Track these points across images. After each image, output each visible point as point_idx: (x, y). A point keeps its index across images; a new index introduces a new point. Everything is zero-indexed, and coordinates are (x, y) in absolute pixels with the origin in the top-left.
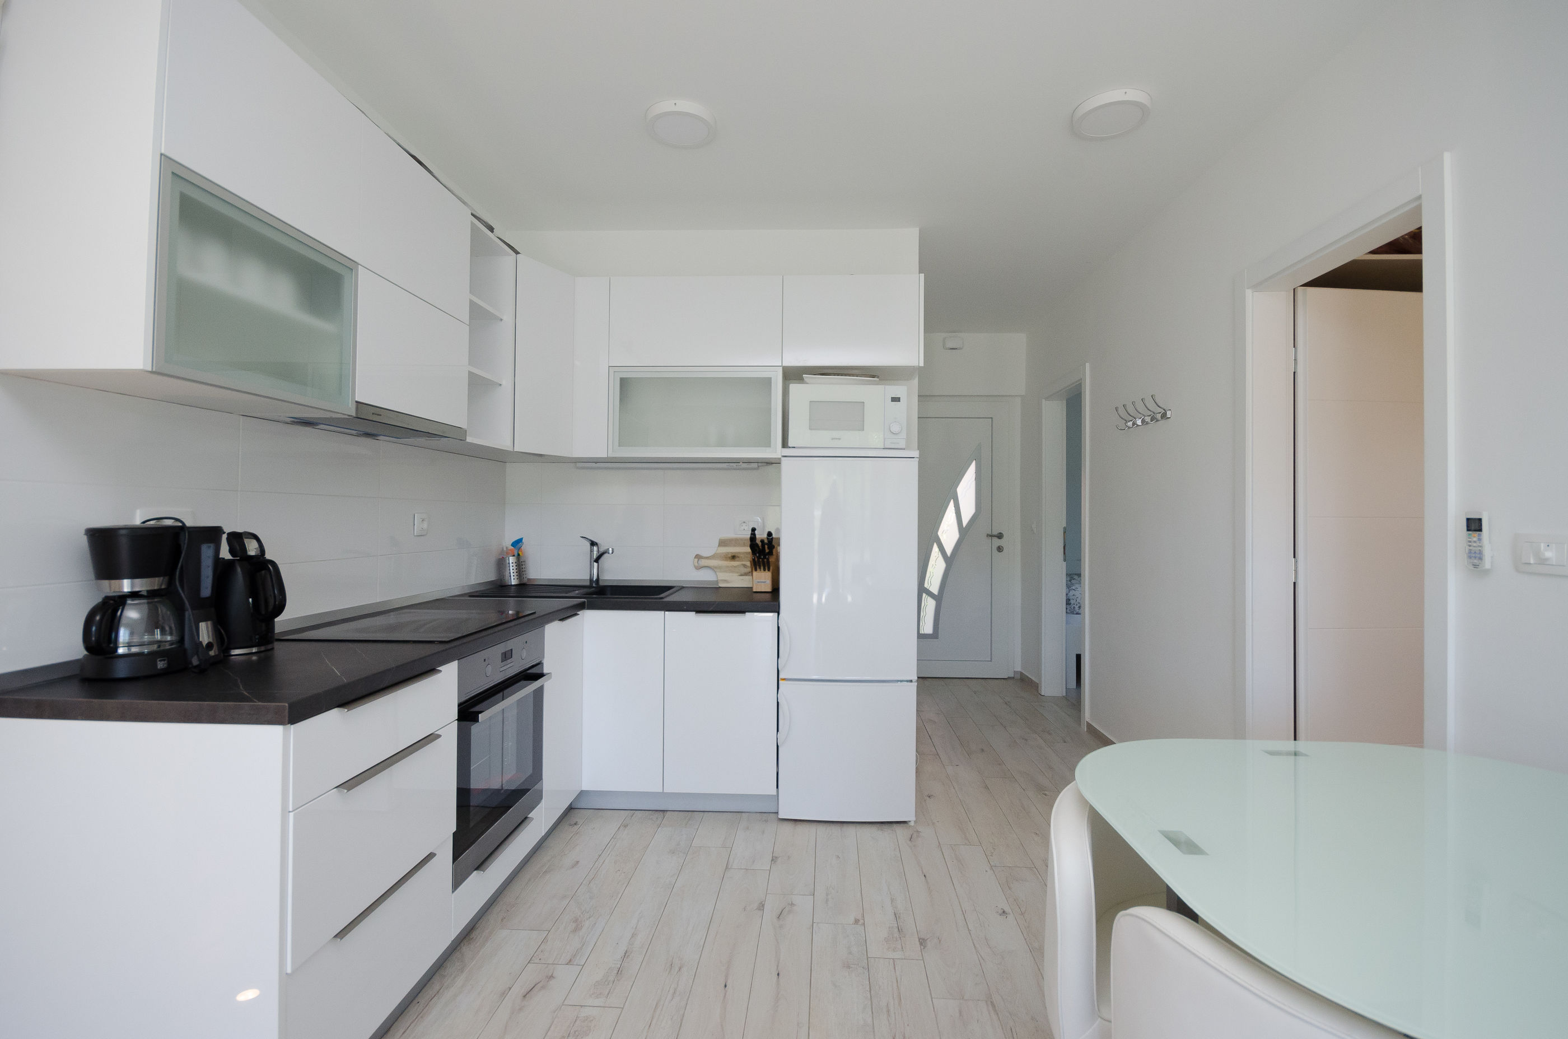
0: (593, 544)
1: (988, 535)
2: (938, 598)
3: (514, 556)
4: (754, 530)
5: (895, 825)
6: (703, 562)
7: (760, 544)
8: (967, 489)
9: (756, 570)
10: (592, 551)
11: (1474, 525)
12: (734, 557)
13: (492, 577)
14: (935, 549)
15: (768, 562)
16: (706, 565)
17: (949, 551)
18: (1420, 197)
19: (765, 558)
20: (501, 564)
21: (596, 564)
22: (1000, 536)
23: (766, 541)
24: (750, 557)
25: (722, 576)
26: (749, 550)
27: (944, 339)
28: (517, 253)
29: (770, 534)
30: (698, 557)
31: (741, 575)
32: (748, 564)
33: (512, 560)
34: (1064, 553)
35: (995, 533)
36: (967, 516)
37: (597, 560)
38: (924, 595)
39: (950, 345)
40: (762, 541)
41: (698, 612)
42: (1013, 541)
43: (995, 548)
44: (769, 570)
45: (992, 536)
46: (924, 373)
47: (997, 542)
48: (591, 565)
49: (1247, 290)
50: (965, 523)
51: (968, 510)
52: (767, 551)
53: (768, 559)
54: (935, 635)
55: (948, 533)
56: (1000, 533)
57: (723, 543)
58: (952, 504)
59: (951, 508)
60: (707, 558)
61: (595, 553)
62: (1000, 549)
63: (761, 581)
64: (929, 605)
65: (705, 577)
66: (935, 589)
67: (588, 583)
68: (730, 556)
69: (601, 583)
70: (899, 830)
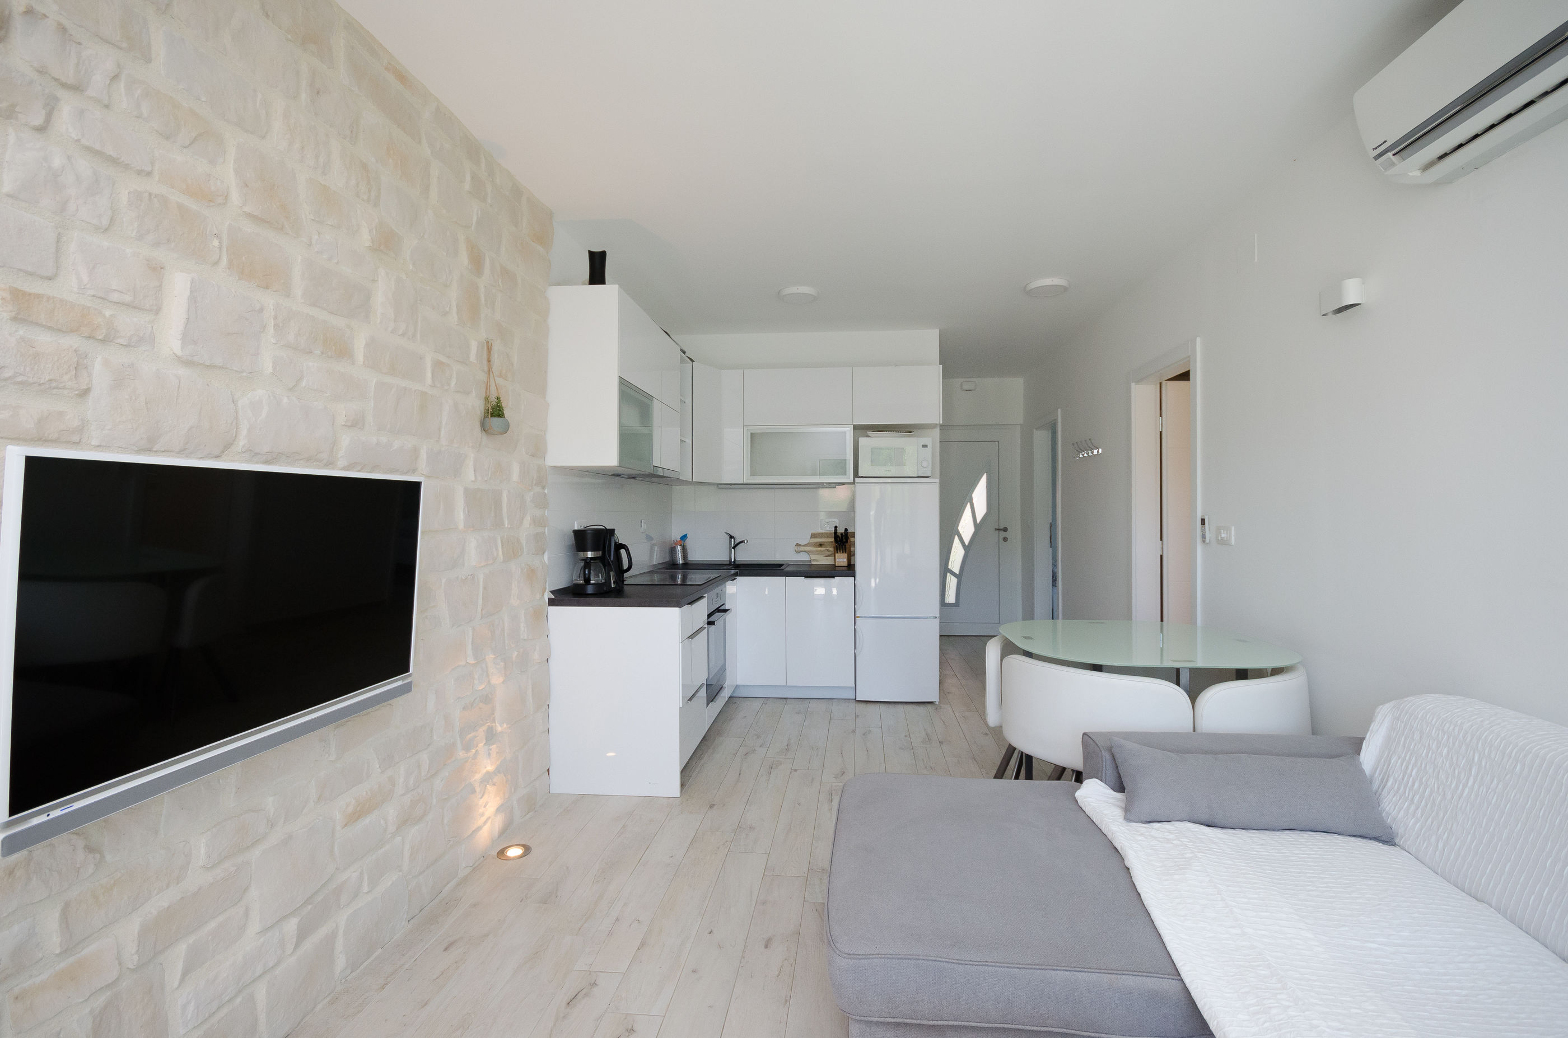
0: (731, 537)
1: (997, 529)
2: (959, 577)
3: (681, 545)
4: (836, 527)
5: (927, 705)
6: (802, 548)
7: (840, 536)
8: (980, 495)
9: (837, 552)
10: (730, 542)
11: (1203, 521)
12: (821, 545)
13: (667, 559)
14: (956, 539)
15: (845, 547)
16: (803, 550)
17: (967, 542)
18: (1189, 357)
19: (844, 544)
20: (672, 551)
21: (733, 550)
22: (1005, 530)
23: (844, 534)
24: (834, 544)
25: (813, 557)
26: (833, 540)
27: (962, 383)
28: (693, 361)
29: (846, 530)
30: (797, 545)
31: (826, 556)
32: (832, 549)
33: (679, 548)
34: (1051, 542)
35: (1002, 527)
36: (980, 515)
37: (734, 548)
38: (948, 574)
39: (966, 387)
40: (842, 534)
41: (806, 577)
42: (1015, 534)
43: (1001, 538)
44: (846, 552)
45: (999, 530)
46: (942, 427)
47: (1003, 534)
48: (730, 551)
49: (1132, 384)
50: (979, 520)
51: (981, 510)
52: (844, 540)
53: (845, 546)
54: (957, 604)
55: (966, 527)
56: (1005, 528)
57: (813, 536)
58: (969, 505)
59: (968, 510)
60: (804, 546)
61: (733, 543)
62: (1005, 539)
63: (842, 560)
64: (952, 582)
65: (803, 557)
66: (957, 570)
67: (728, 563)
68: (818, 544)
69: (737, 563)
70: (929, 706)
